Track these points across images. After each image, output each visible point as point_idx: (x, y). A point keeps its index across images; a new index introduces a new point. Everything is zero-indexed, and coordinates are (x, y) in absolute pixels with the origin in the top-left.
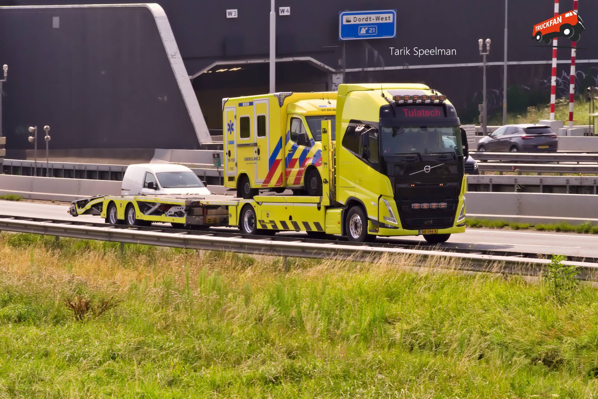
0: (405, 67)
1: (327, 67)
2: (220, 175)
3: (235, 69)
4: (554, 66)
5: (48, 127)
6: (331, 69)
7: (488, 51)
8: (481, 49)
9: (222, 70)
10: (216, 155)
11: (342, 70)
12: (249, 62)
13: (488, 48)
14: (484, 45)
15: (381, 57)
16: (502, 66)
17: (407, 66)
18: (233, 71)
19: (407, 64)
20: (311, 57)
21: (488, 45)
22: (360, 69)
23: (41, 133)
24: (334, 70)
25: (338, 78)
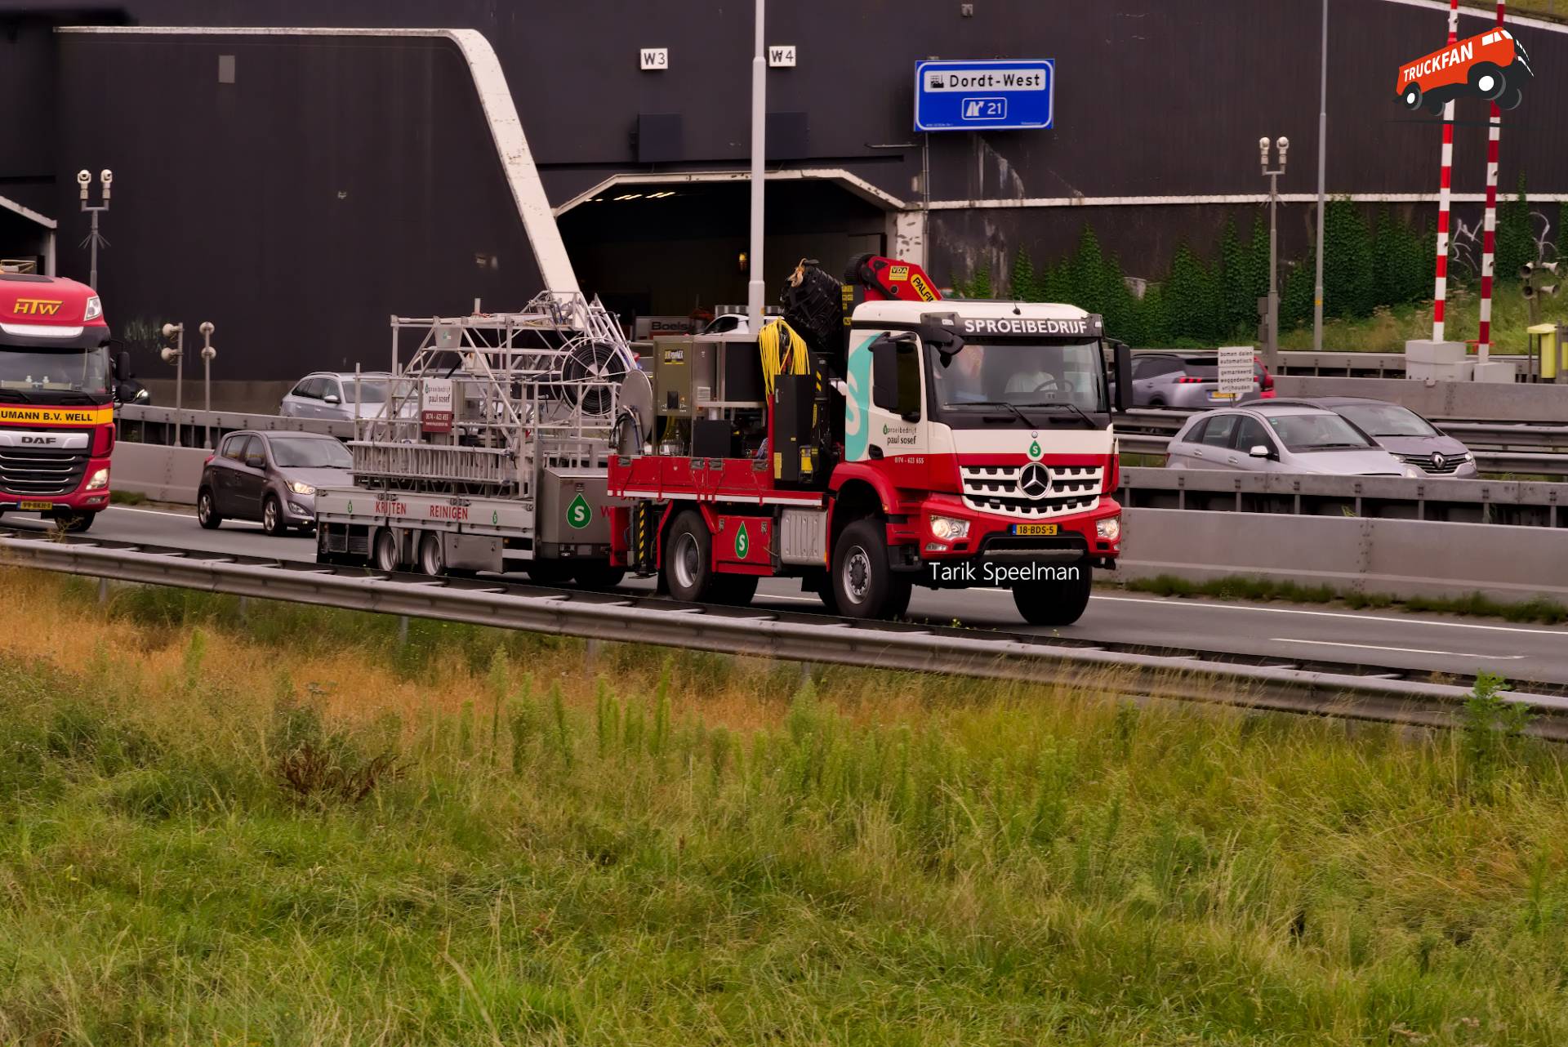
0: (1075, 202)
1: (883, 195)
3: (660, 195)
4: (1445, 207)
5: (211, 325)
6: (893, 201)
7: (1283, 168)
8: (1265, 160)
9: (628, 197)
11: (921, 204)
12: (694, 178)
13: (1283, 160)
14: (1274, 152)
15: (1015, 175)
16: (1313, 205)
17: (1080, 196)
18: (655, 198)
20: (846, 170)
21: (1283, 151)
22: (965, 204)
23: (194, 341)
24: (900, 204)
25: (910, 224)
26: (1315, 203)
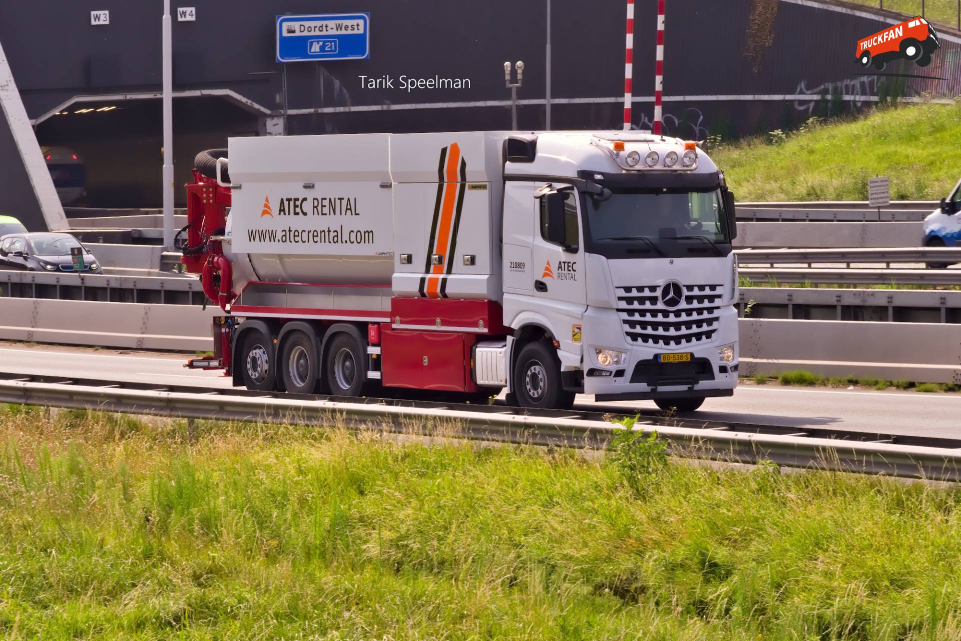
0: (385, 107)
1: (256, 106)
2: (83, 283)
3: (106, 109)
4: (627, 106)
6: (263, 109)
7: (520, 82)
8: (508, 77)
9: (84, 111)
10: (76, 250)
11: (282, 111)
12: (129, 97)
13: (520, 77)
14: (514, 71)
15: (344, 90)
16: (543, 106)
17: (389, 104)
18: (102, 111)
19: (388, 102)
20: (231, 89)
21: (520, 71)
22: (312, 110)
24: (268, 112)
25: (275, 125)
26: (545, 105)
